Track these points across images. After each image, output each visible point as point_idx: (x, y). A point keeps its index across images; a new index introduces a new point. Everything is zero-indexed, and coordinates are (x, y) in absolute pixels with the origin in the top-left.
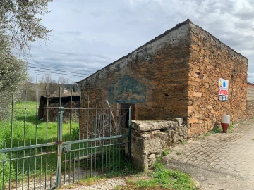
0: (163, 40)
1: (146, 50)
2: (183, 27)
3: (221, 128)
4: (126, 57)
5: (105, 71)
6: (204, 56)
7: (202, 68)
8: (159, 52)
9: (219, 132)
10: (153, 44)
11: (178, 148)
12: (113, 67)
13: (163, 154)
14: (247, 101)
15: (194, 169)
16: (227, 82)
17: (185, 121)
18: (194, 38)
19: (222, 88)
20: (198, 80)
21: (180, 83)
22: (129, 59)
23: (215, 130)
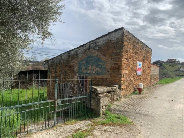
0: (107, 37)
1: (95, 43)
2: (119, 31)
3: (137, 92)
4: (82, 46)
5: (67, 54)
6: (130, 48)
7: (129, 55)
8: (104, 45)
9: (137, 94)
10: (100, 40)
11: (116, 103)
12: (72, 52)
13: (109, 106)
14: (151, 75)
15: (128, 114)
16: (141, 63)
17: (120, 87)
18: (125, 38)
19: (138, 67)
20: (126, 63)
21: (117, 64)
22: (84, 48)
23: (135, 93)
